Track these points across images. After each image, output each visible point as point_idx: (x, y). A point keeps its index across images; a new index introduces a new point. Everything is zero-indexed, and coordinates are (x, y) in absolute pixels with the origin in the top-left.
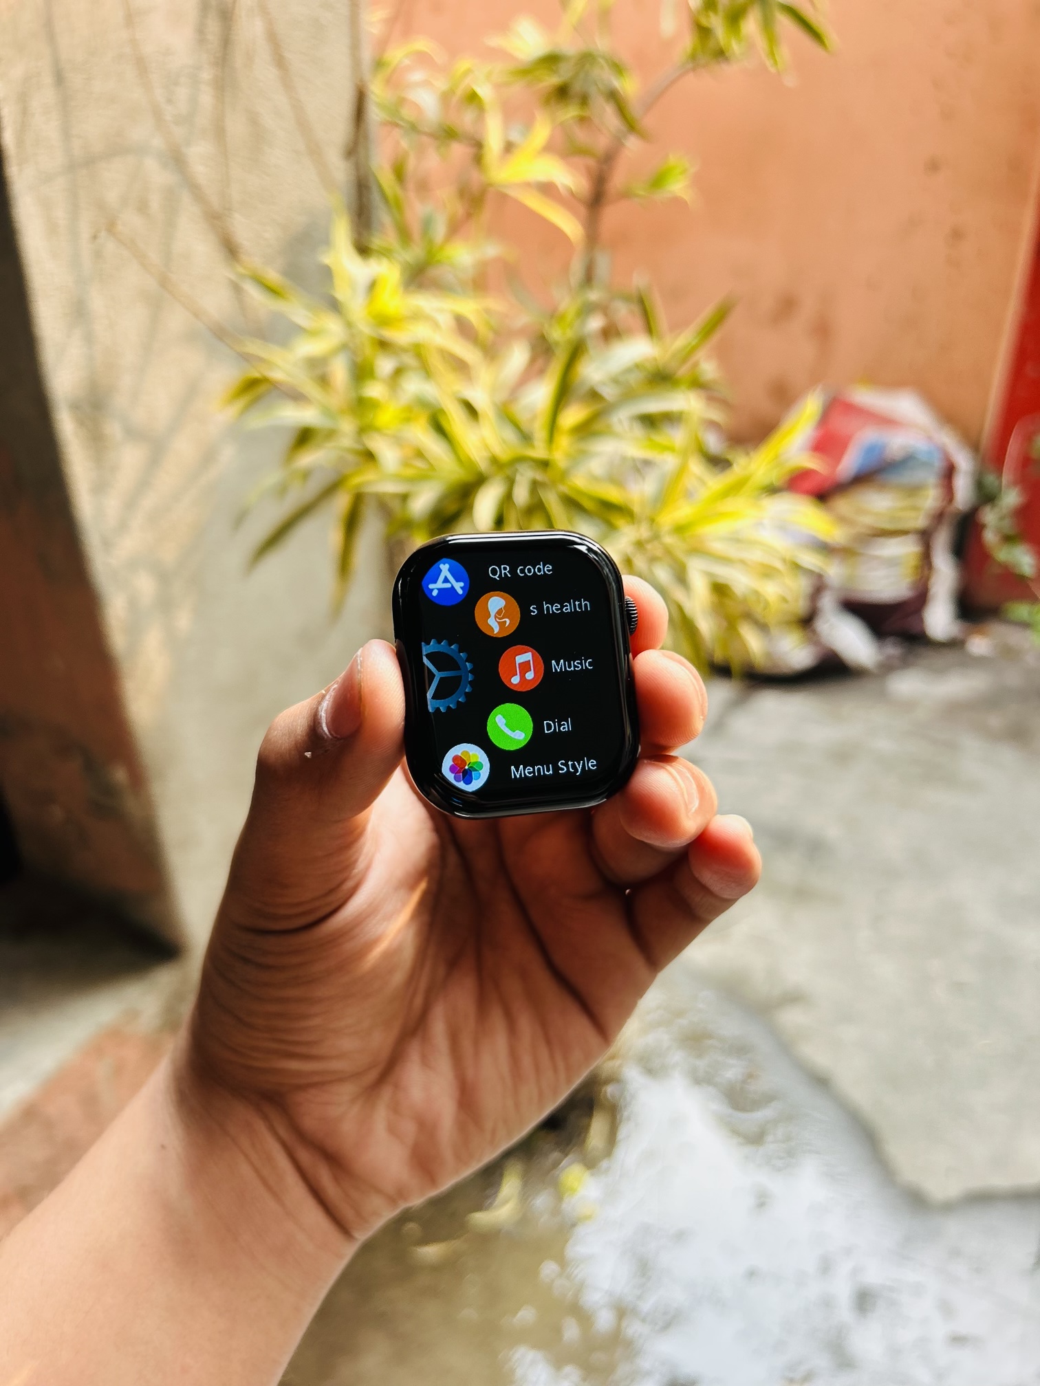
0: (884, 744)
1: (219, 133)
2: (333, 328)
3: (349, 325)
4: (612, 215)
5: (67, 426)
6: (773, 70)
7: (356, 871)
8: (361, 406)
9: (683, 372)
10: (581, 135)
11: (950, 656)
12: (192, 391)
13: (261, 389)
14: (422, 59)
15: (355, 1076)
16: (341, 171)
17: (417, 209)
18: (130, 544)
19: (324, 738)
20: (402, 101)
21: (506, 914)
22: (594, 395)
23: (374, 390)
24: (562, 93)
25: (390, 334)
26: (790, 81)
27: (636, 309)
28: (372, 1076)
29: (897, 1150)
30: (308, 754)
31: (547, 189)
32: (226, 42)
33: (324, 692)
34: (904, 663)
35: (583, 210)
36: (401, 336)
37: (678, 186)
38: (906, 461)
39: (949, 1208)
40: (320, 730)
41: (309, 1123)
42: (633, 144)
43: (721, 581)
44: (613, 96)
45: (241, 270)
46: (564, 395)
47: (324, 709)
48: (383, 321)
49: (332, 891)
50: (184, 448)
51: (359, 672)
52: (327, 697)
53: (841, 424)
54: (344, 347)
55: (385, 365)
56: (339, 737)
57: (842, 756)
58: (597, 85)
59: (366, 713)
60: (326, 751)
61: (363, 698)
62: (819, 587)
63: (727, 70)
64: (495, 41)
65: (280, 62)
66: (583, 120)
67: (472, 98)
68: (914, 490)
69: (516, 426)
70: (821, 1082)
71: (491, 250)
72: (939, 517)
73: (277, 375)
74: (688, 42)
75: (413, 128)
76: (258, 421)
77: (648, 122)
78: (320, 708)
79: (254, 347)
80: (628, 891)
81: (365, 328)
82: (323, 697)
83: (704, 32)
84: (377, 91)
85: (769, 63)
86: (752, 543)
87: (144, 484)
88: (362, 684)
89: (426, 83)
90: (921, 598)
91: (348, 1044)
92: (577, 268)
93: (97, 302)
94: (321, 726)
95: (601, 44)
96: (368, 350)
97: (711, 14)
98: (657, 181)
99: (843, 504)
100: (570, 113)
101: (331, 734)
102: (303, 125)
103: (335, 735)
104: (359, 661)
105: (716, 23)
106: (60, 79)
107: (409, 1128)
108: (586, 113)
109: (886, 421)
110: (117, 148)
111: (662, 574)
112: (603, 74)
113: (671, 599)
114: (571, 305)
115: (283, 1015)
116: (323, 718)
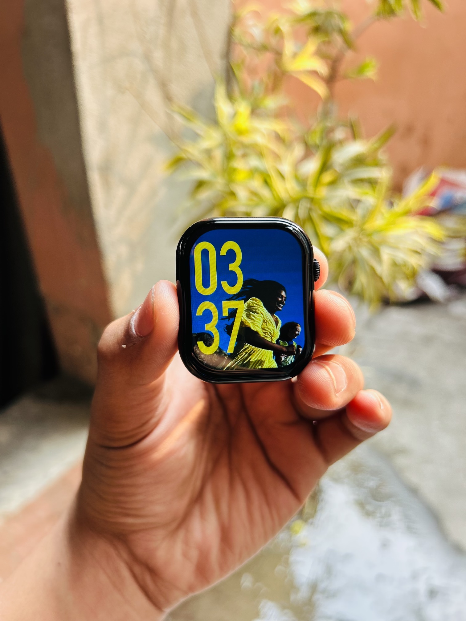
1: (166, 47)
2: (215, 136)
3: (225, 134)
6: (415, 20)
8: (229, 171)
9: (371, 159)
10: (326, 49)
12: (148, 164)
13: (182, 162)
14: (255, 14)
15: (165, 525)
18: (118, 231)
19: (133, 336)
20: (245, 33)
24: (317, 30)
25: (243, 139)
26: (424, 25)
27: (349, 129)
28: (174, 525)
30: (124, 346)
33: (134, 311)
34: (457, 299)
37: (371, 73)
38: (462, 204)
40: (131, 333)
41: (140, 551)
42: (349, 55)
44: (341, 32)
45: (173, 108)
46: (325, 167)
47: (133, 321)
48: (240, 132)
51: (153, 297)
52: (136, 313)
55: (239, 152)
56: (141, 335)
58: (333, 26)
59: (157, 321)
60: (134, 344)
61: (155, 312)
63: (395, 19)
64: (287, 6)
66: (326, 43)
67: (278, 31)
68: (465, 218)
69: (298, 182)
70: (414, 491)
78: (131, 319)
80: (314, 421)
81: (232, 136)
83: (384, 2)
85: (413, 16)
87: (126, 204)
88: (154, 304)
89: (255, 25)
92: (320, 109)
94: (132, 330)
95: (336, 7)
98: (360, 69)
100: (320, 39)
101: (137, 334)
103: (139, 335)
104: (153, 292)
107: (194, 554)
108: (328, 40)
109: (453, 185)
110: (123, 53)
111: (365, 253)
112: (336, 21)
113: (368, 264)
114: (317, 127)
115: (122, 494)
116: (133, 325)
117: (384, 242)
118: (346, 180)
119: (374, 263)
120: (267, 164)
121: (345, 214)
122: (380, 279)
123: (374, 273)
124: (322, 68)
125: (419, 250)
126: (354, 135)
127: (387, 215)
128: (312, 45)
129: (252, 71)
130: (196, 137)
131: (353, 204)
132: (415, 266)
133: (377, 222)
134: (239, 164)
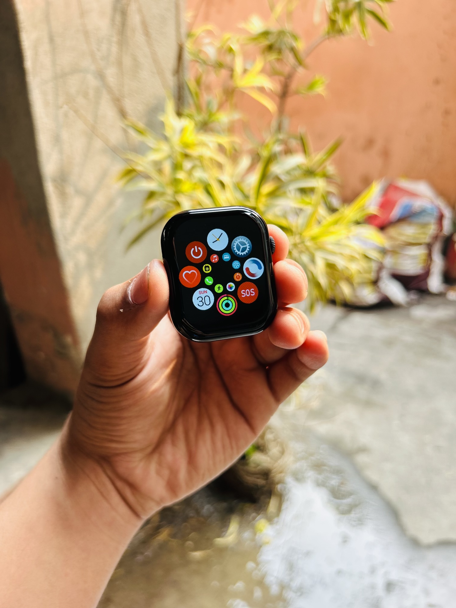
0: (408, 338)
1: (119, 64)
2: (165, 148)
3: (172, 147)
4: (291, 102)
5: (50, 188)
6: (363, 39)
7: (143, 361)
8: (176, 182)
9: (319, 170)
10: (277, 66)
11: (439, 300)
12: (104, 175)
13: (133, 174)
14: (209, 33)
16: (171, 80)
17: (205, 97)
18: (76, 239)
19: (129, 303)
20: (200, 51)
22: (277, 179)
23: (181, 175)
24: (270, 48)
25: (190, 151)
26: (371, 44)
27: (299, 142)
29: (408, 521)
30: (121, 310)
31: (261, 90)
32: (124, 24)
33: (130, 281)
34: (418, 302)
35: (277, 99)
36: (194, 152)
37: (320, 89)
38: (422, 212)
39: (430, 547)
41: (121, 469)
42: (301, 71)
43: (330, 262)
44: (293, 50)
45: (127, 122)
46: (264, 178)
47: (130, 290)
48: (186, 145)
49: (131, 370)
50: (100, 199)
51: (148, 274)
52: (132, 284)
53: (393, 195)
54: (169, 157)
55: (187, 165)
56: (137, 303)
57: (389, 343)
58: (286, 45)
59: (151, 294)
60: (130, 310)
61: (149, 287)
62: (381, 268)
63: (344, 39)
64: (242, 25)
65: (147, 34)
66: (278, 60)
67: (230, 50)
68: (424, 225)
69: (242, 192)
70: (374, 488)
71: (236, 116)
72: (436, 238)
73: (139, 168)
74: (325, 27)
75: (205, 62)
76: (131, 188)
77: (308, 61)
78: (128, 289)
79: (131, 156)
80: (267, 367)
81: (178, 148)
82: (130, 284)
83: (333, 22)
84: (189, 46)
85: (362, 35)
86: (346, 246)
87: (82, 214)
88: (150, 281)
89: (211, 44)
90: (426, 274)
91: (138, 436)
92: (274, 124)
93: (65, 135)
94: (128, 298)
95: (288, 27)
96: (179, 158)
97: (337, 14)
98: (311, 86)
99: (393, 231)
100: (272, 57)
101: (133, 302)
102: (156, 61)
103: (135, 302)
104: (148, 270)
106: (51, 40)
107: (166, 473)
108: (280, 57)
109: (413, 195)
110: (76, 70)
111: (305, 258)
112: (289, 40)
113: (308, 269)
114: (271, 140)
115: (109, 424)
116: (129, 294)
120: (209, 175)
128: (259, 64)
133: (313, 231)
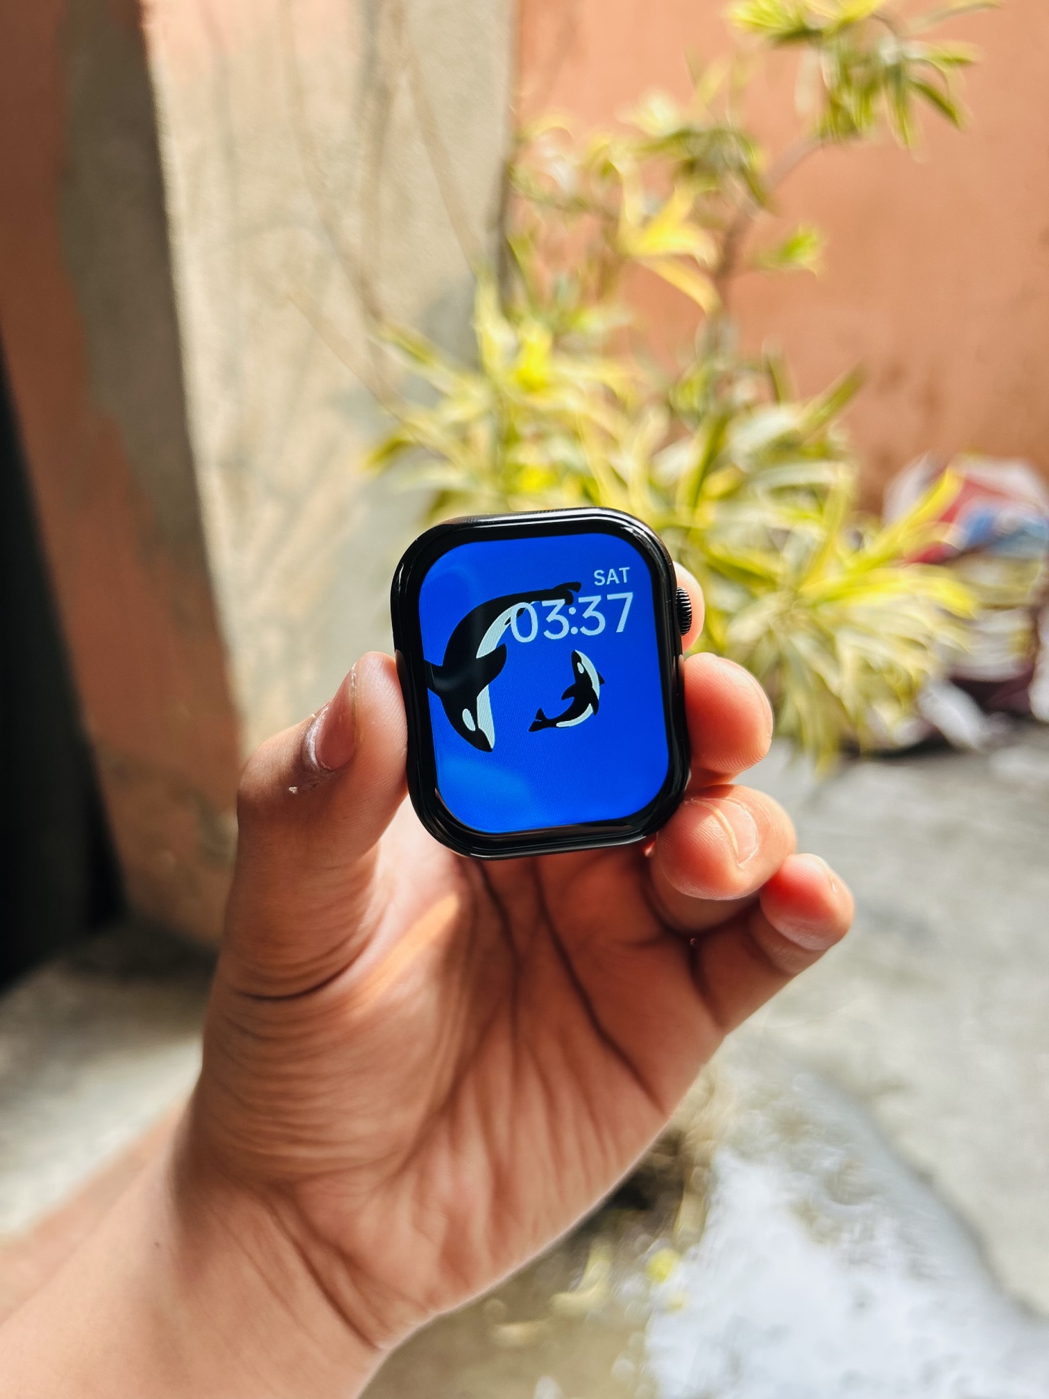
0: (989, 826)
2: (476, 394)
6: (902, 146)
7: (363, 925)
8: (506, 470)
9: (813, 442)
10: (711, 208)
12: (330, 452)
13: (403, 452)
14: (561, 135)
15: (376, 1164)
17: (547, 278)
19: (312, 769)
21: (547, 971)
24: (691, 168)
25: (535, 401)
26: (920, 158)
27: (764, 380)
28: (396, 1163)
30: (293, 789)
33: (313, 716)
34: (1008, 743)
36: (546, 403)
37: (808, 257)
38: (1019, 534)
40: (307, 760)
41: (322, 1218)
42: (761, 219)
44: (744, 172)
45: (382, 332)
46: (712, 462)
47: (313, 736)
48: (529, 387)
49: (334, 950)
50: (319, 506)
51: (353, 689)
52: (318, 722)
54: (489, 413)
56: (329, 768)
58: (727, 160)
59: (361, 738)
60: (314, 786)
61: (357, 721)
63: (856, 146)
64: (628, 116)
65: (431, 137)
66: (711, 195)
67: (607, 170)
68: (1023, 563)
71: (624, 318)
72: (1046, 592)
74: (819, 117)
77: (781, 194)
78: (308, 734)
80: (692, 940)
81: (509, 393)
82: (313, 721)
85: (899, 139)
87: (280, 539)
88: (356, 704)
89: (562, 158)
90: (1026, 677)
91: (363, 1127)
93: (249, 363)
94: (309, 756)
95: (732, 119)
97: (846, 89)
98: (787, 251)
100: (699, 187)
101: (320, 765)
103: (325, 766)
104: (352, 677)
105: (849, 100)
108: (714, 189)
109: (994, 494)
110: (278, 219)
111: (802, 645)
112: (732, 149)
113: (811, 670)
114: (695, 373)
115: (286, 1095)
116: (311, 746)
117: (843, 622)
118: (760, 489)
119: (822, 666)
120: (589, 456)
121: (758, 561)
122: (838, 701)
123: (822, 690)
124: (705, 249)
125: (922, 640)
126: (777, 395)
127: (850, 563)
128: (682, 201)
129: (554, 254)
130: (434, 397)
131: (775, 541)
132: (913, 673)
133: (828, 579)
134: (527, 455)
